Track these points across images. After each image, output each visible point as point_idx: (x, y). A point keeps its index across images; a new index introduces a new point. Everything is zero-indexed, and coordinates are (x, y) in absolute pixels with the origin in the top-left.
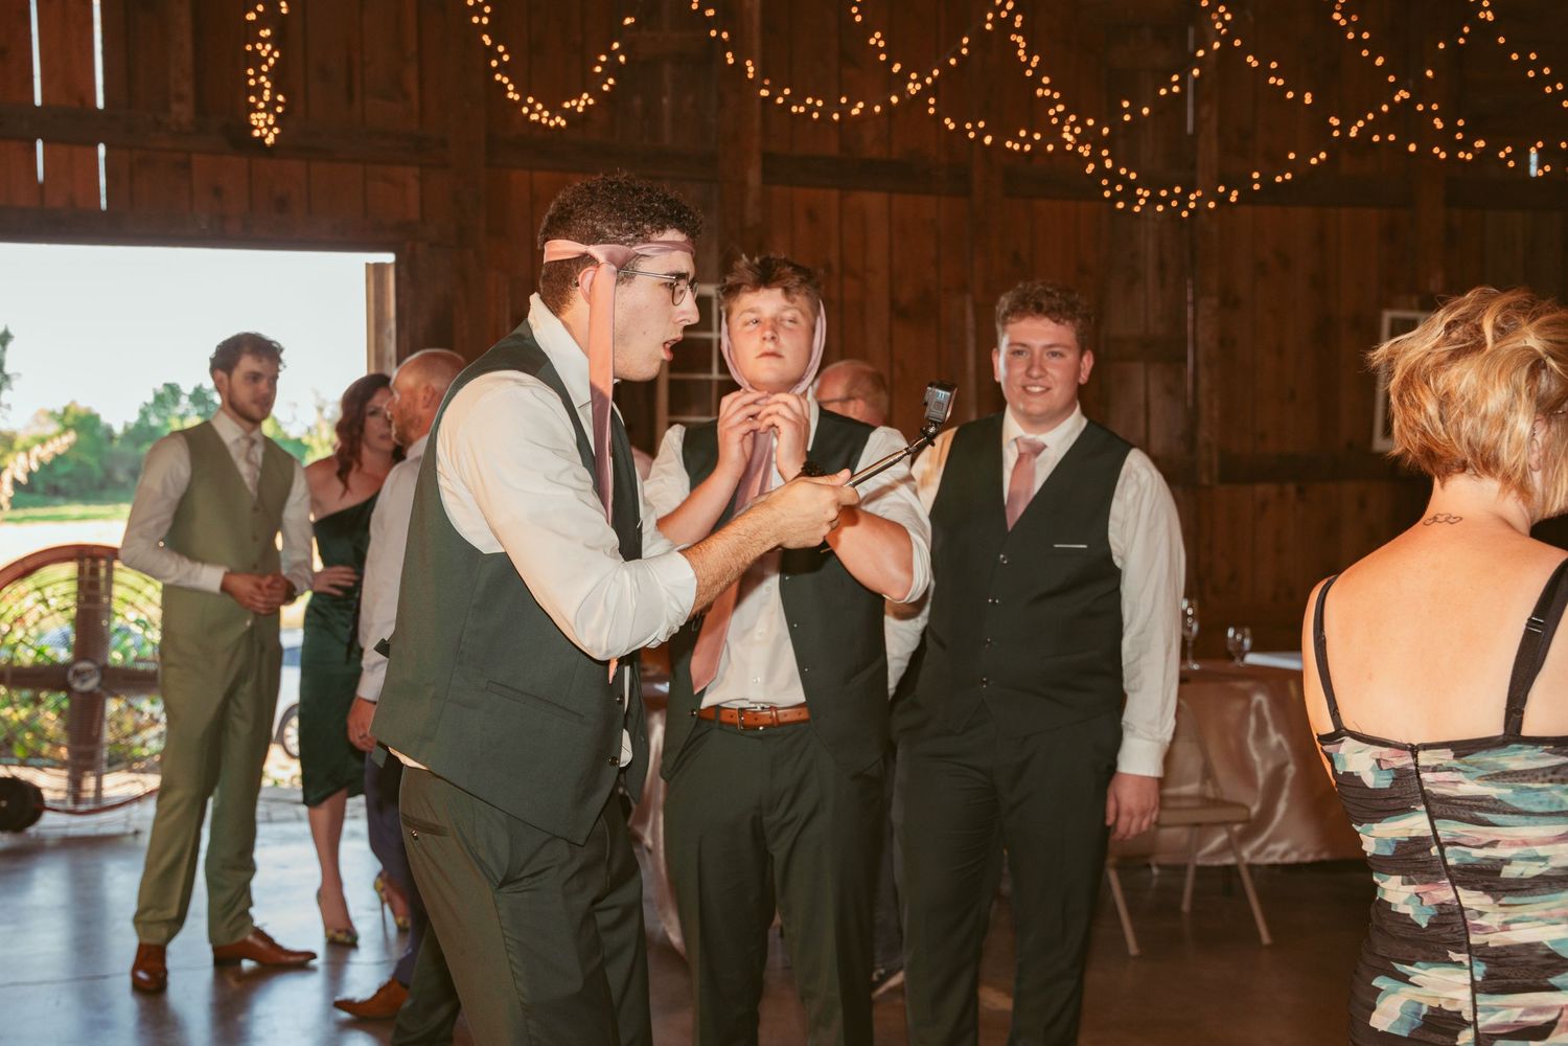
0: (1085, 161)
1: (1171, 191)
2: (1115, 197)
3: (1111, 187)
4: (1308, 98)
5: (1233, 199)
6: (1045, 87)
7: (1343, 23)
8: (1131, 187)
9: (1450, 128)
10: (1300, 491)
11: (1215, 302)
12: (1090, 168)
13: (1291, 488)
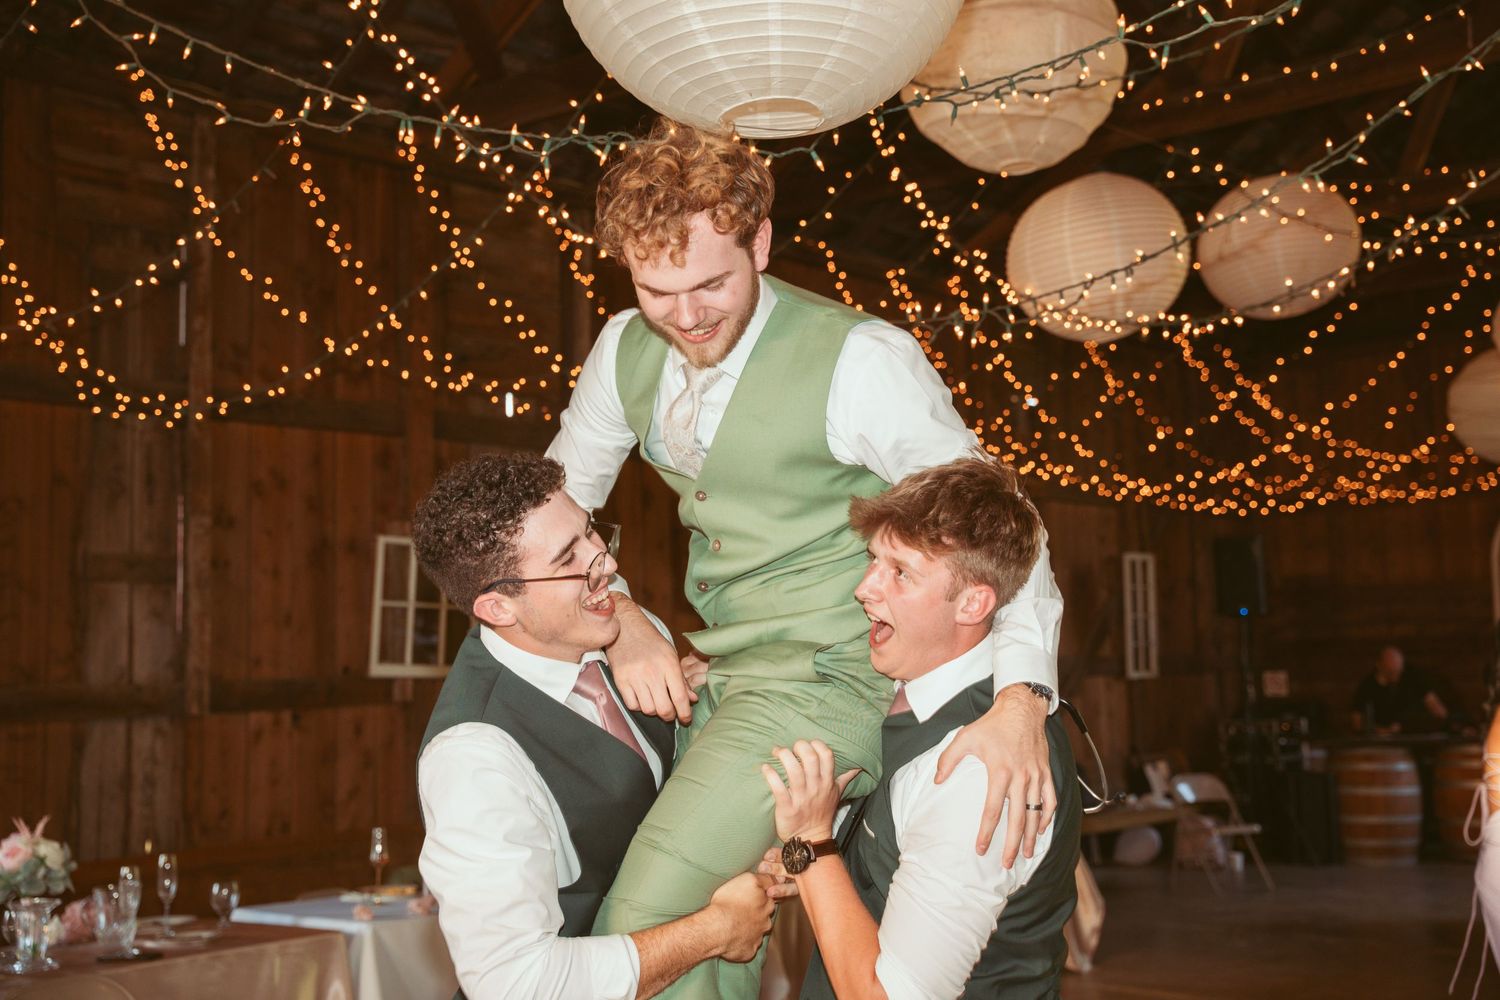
0: (58, 359)
1: (154, 398)
2: (92, 401)
3: (87, 390)
4: (303, 317)
5: (223, 411)
6: (10, 274)
7: (337, 250)
8: (109, 391)
9: (440, 362)
10: (296, 718)
11: (207, 521)
12: (63, 367)
13: (286, 716)
